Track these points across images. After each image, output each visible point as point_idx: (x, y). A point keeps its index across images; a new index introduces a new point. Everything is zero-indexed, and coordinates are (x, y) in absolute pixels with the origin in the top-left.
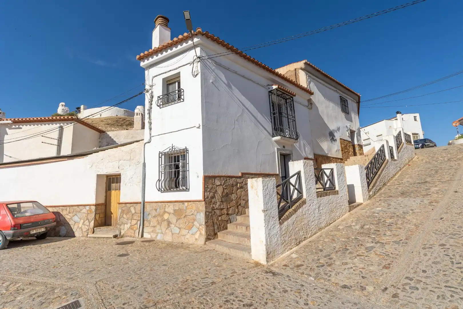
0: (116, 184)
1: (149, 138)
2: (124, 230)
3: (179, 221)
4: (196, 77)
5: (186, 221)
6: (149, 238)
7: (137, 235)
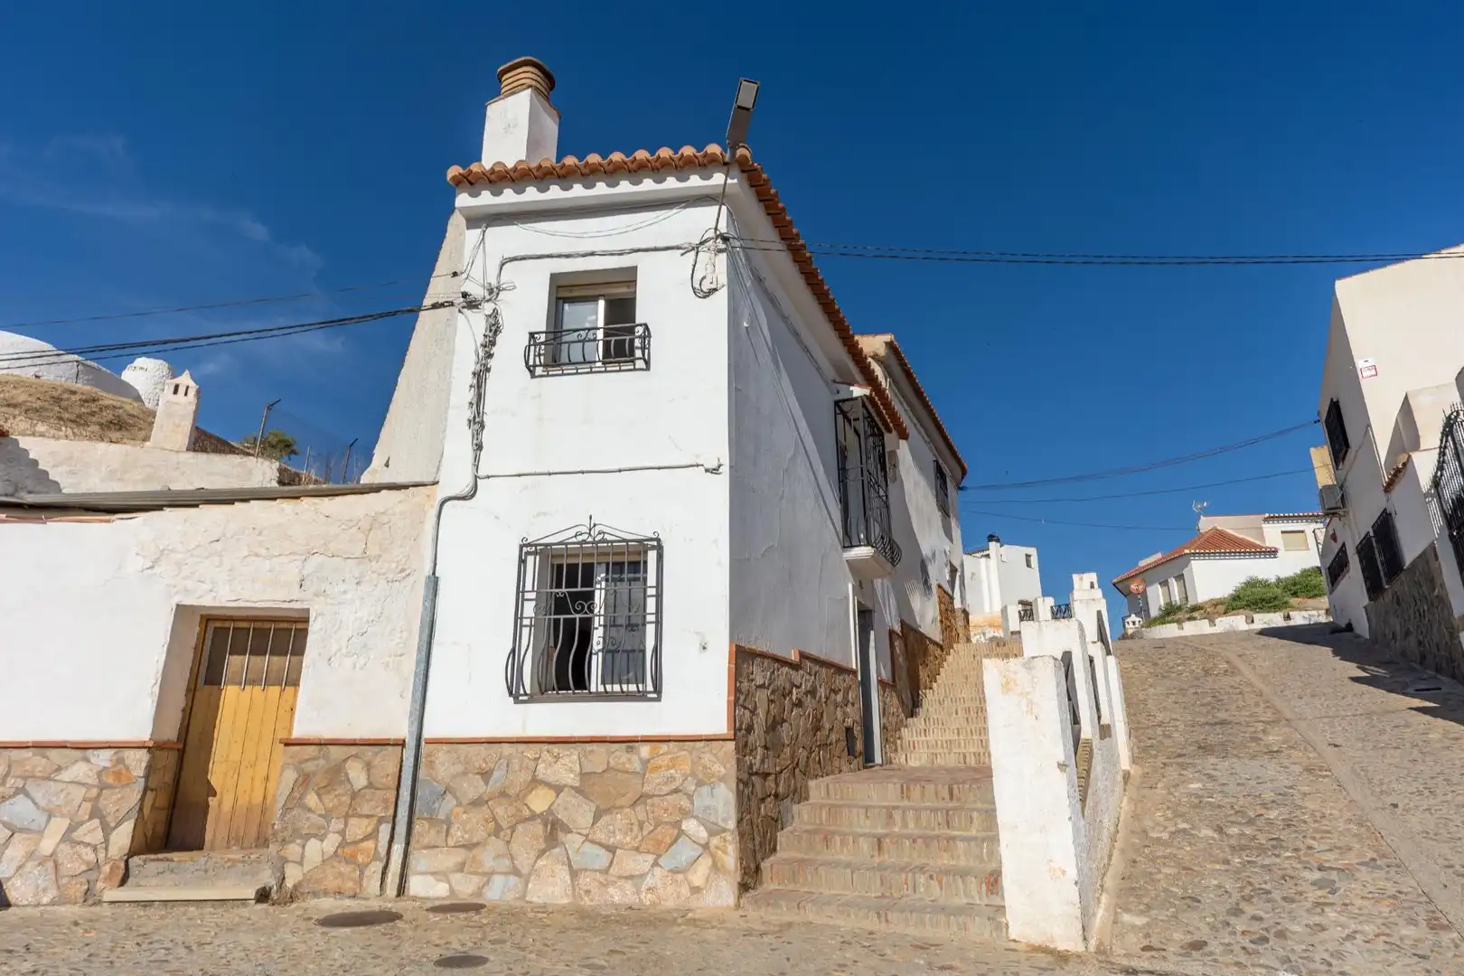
0: (253, 658)
1: (469, 480)
2: (301, 863)
3: (605, 819)
4: (708, 299)
5: (642, 816)
6: (443, 899)
7: (373, 885)
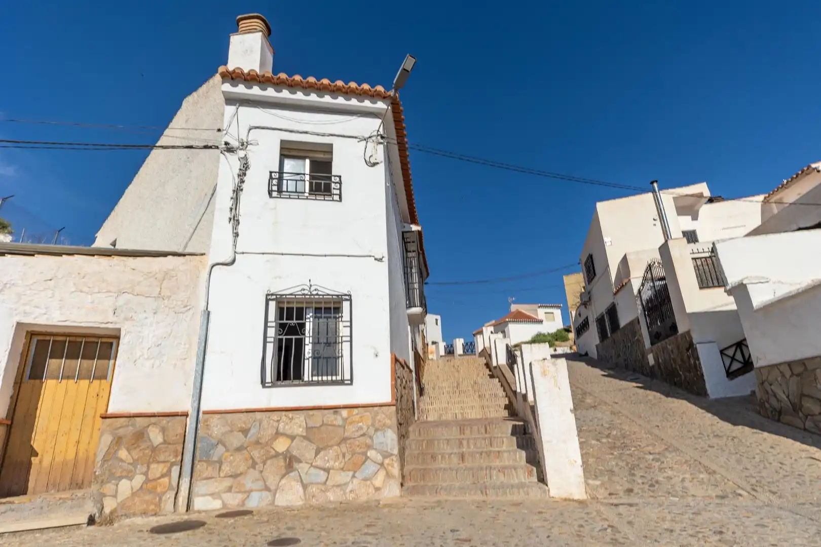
0: (67, 361)
1: (227, 254)
3: (322, 454)
5: (344, 450)
6: (218, 510)
7: (169, 506)
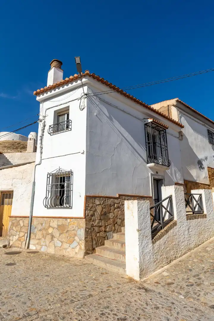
1: (39, 160)
3: (61, 235)
4: (83, 110)
5: (68, 235)
6: (34, 250)
7: (23, 246)
